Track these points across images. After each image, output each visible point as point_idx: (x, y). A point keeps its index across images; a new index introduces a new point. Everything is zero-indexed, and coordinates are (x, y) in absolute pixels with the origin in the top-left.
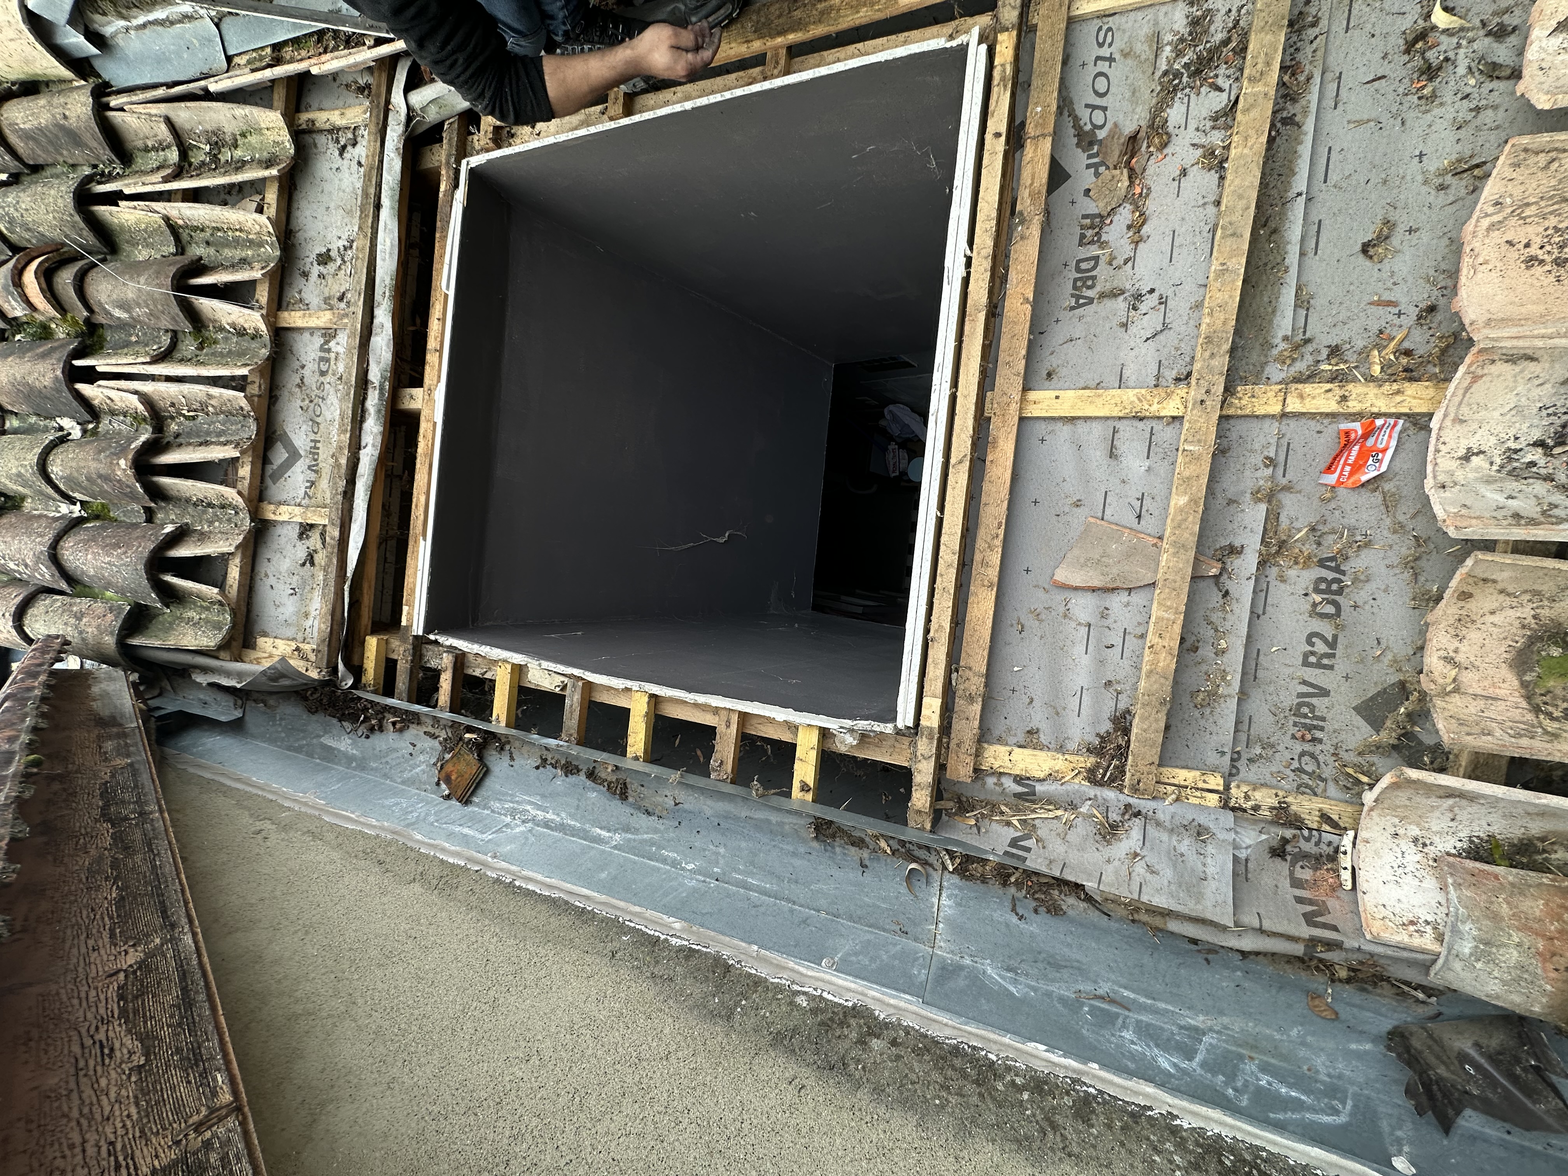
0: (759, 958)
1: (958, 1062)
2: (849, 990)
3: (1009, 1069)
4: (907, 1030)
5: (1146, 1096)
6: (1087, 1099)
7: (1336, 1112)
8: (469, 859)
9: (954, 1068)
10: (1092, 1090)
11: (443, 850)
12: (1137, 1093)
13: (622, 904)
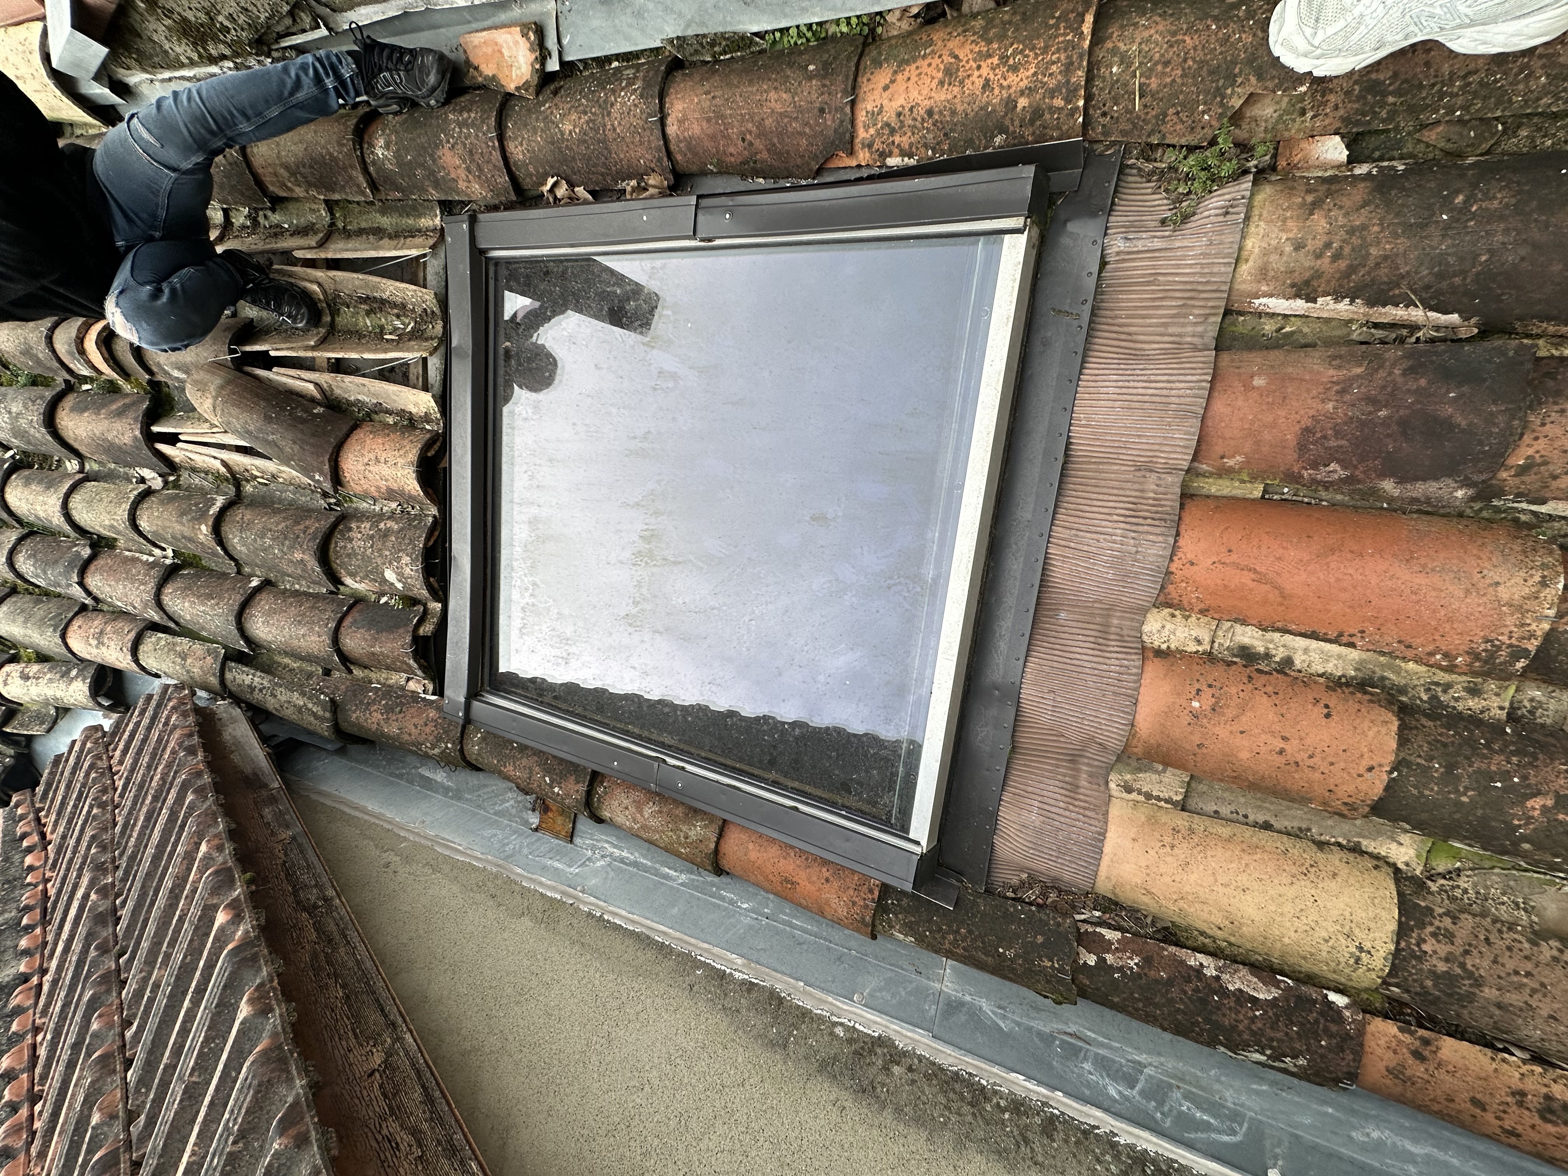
0: (805, 992)
1: (957, 1087)
2: (876, 1023)
3: (996, 1092)
4: (920, 1058)
5: (1095, 1118)
6: (1052, 1119)
7: (1234, 1133)
8: (563, 893)
9: (954, 1090)
10: (1056, 1112)
11: (541, 884)
12: (1089, 1116)
13: (693, 941)
